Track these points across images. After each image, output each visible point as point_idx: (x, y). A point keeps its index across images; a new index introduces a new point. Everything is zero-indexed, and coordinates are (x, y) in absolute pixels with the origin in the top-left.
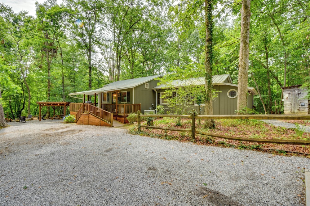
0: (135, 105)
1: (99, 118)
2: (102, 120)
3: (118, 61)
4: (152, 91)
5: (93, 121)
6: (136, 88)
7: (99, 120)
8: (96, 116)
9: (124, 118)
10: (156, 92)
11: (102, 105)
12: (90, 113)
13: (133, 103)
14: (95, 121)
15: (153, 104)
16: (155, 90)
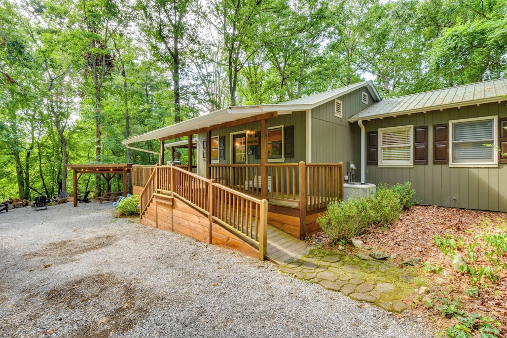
0: (313, 167)
1: (207, 216)
2: (216, 222)
3: (233, 76)
4: (348, 125)
5: (186, 223)
6: (317, 110)
7: (206, 222)
8: (195, 205)
9: (298, 219)
10: (360, 129)
11: (210, 168)
12: (175, 196)
13: (309, 161)
14: (193, 224)
15: (352, 166)
16: (360, 123)
